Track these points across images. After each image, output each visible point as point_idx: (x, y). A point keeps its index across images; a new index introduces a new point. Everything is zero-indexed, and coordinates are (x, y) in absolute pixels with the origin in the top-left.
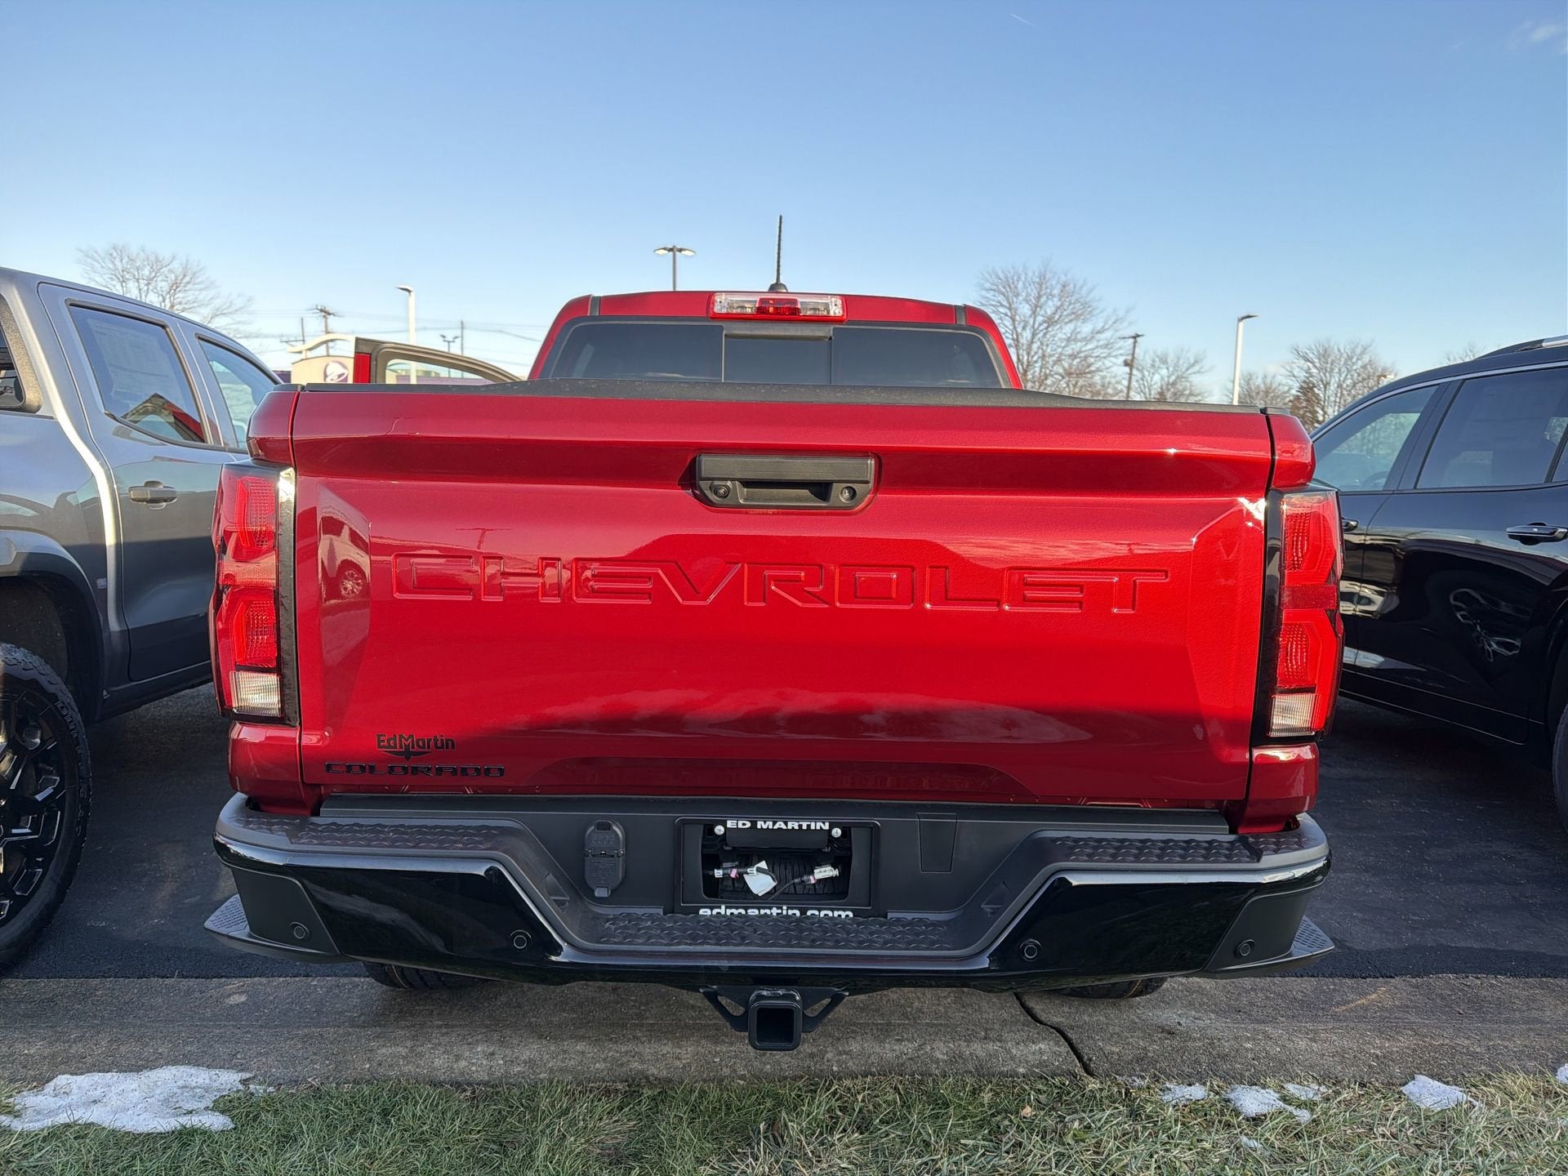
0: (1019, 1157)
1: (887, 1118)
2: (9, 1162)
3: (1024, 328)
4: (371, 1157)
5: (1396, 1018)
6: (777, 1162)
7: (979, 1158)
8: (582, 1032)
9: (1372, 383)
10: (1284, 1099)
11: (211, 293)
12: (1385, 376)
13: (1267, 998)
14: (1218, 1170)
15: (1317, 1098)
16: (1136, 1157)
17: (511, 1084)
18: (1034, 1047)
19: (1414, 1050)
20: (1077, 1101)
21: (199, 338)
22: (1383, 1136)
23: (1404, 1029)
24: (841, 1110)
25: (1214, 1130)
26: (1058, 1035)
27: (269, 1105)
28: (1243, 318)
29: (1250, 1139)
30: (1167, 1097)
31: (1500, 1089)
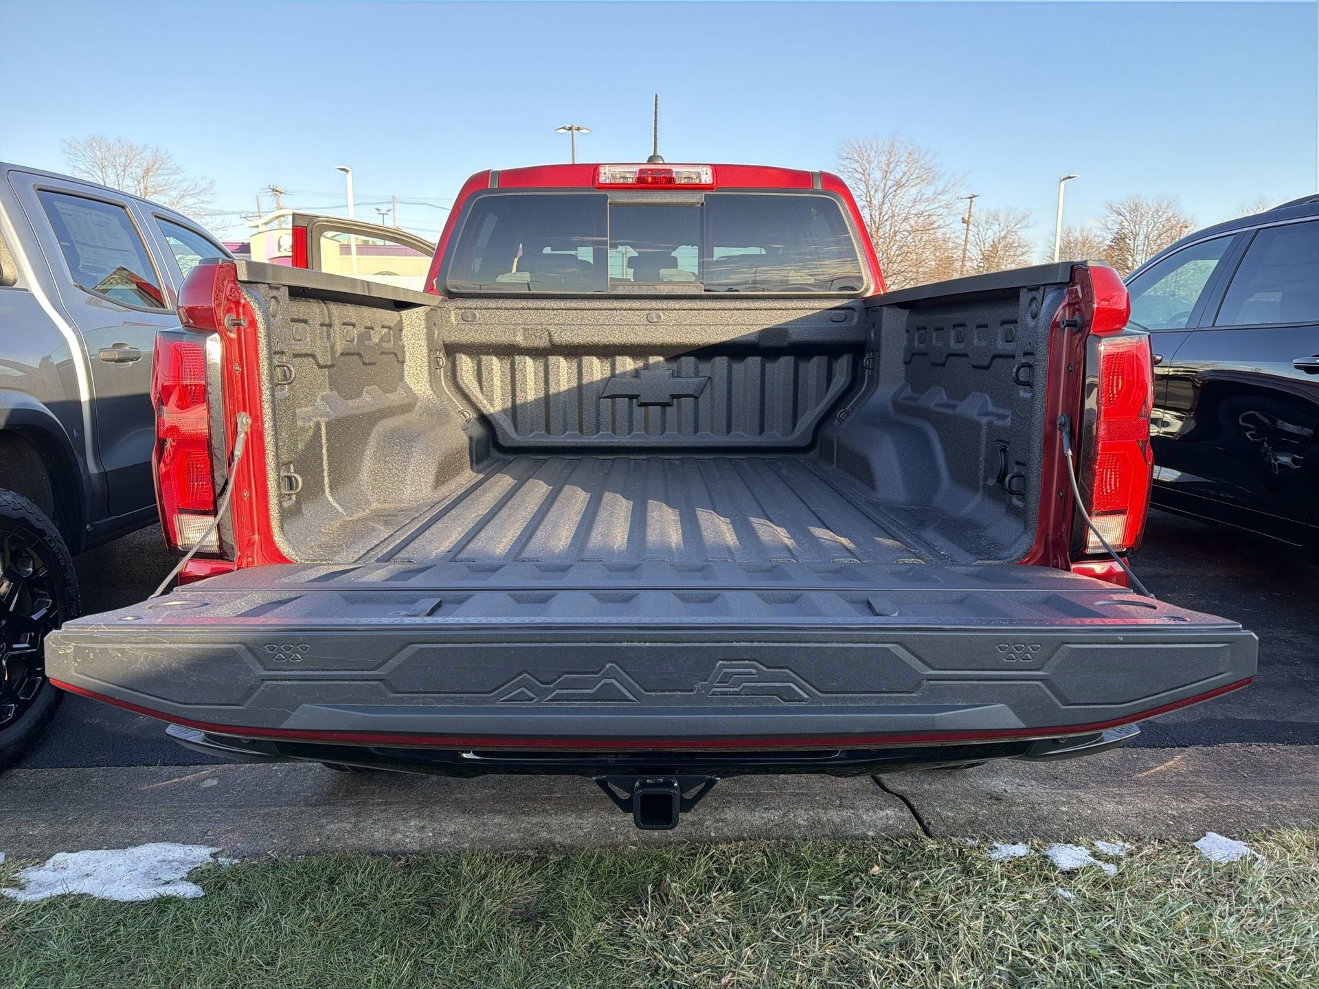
0: (869, 910)
1: (756, 878)
2: (14, 929)
3: (876, 191)
4: (318, 920)
5: (1190, 782)
6: (662, 918)
7: (835, 911)
8: (498, 807)
9: (1174, 233)
10: (1094, 855)
11: (180, 177)
12: (1186, 227)
13: (1080, 766)
14: (1037, 918)
15: (1123, 854)
16: (967, 908)
17: (439, 853)
18: (882, 814)
19: (1206, 810)
20: (918, 860)
21: (156, 216)
22: (1179, 886)
23: (1197, 792)
24: (717, 871)
25: (1034, 883)
26: (902, 802)
27: (234, 876)
28: (1064, 179)
29: (1065, 890)
30: (995, 855)
31: (1279, 843)
